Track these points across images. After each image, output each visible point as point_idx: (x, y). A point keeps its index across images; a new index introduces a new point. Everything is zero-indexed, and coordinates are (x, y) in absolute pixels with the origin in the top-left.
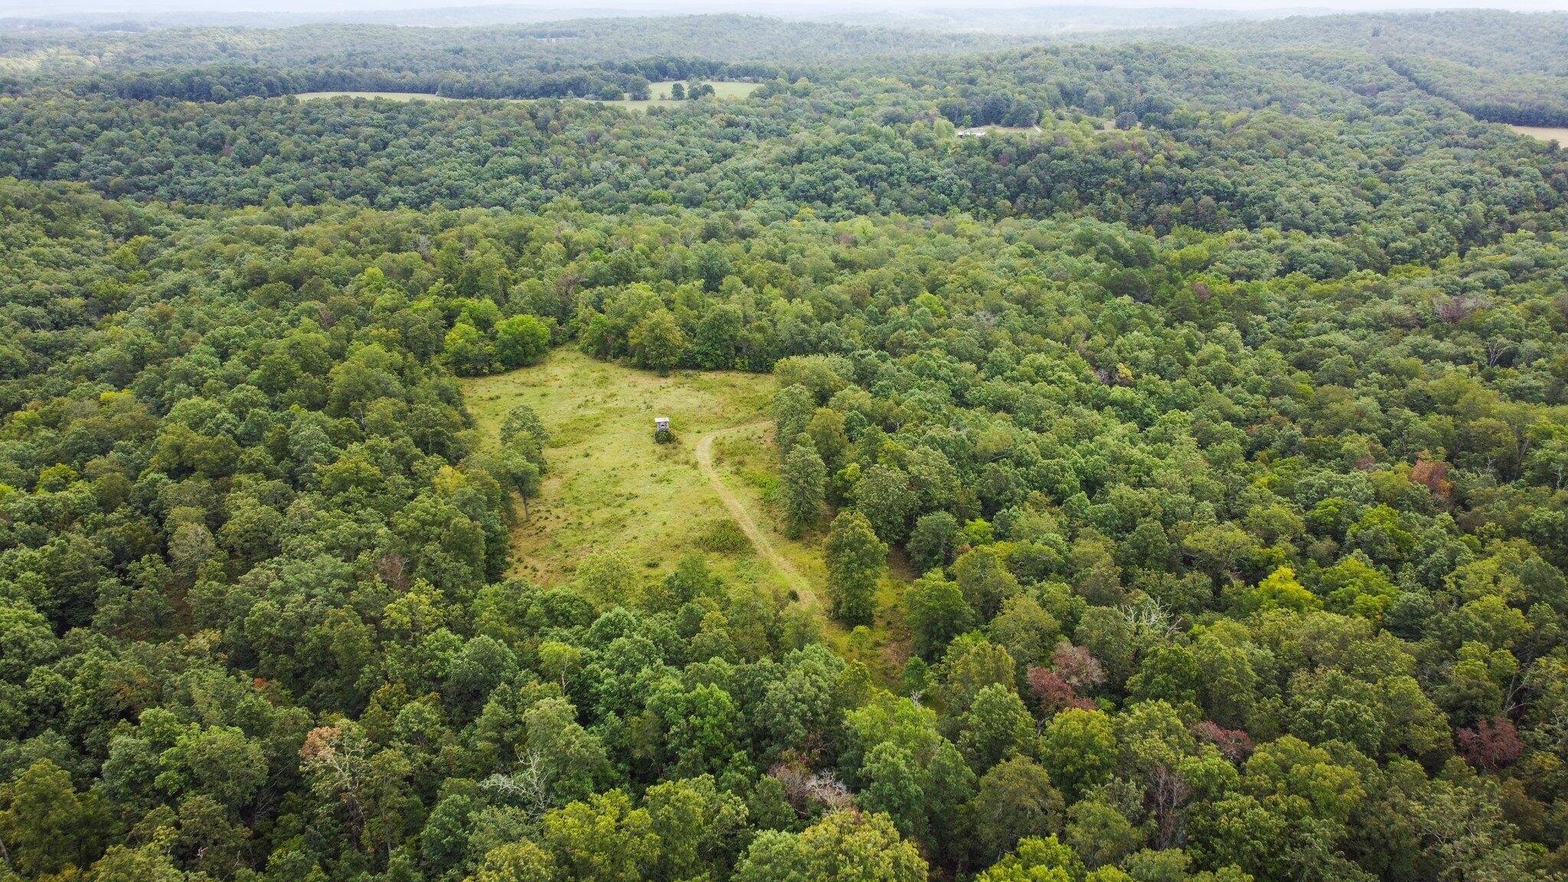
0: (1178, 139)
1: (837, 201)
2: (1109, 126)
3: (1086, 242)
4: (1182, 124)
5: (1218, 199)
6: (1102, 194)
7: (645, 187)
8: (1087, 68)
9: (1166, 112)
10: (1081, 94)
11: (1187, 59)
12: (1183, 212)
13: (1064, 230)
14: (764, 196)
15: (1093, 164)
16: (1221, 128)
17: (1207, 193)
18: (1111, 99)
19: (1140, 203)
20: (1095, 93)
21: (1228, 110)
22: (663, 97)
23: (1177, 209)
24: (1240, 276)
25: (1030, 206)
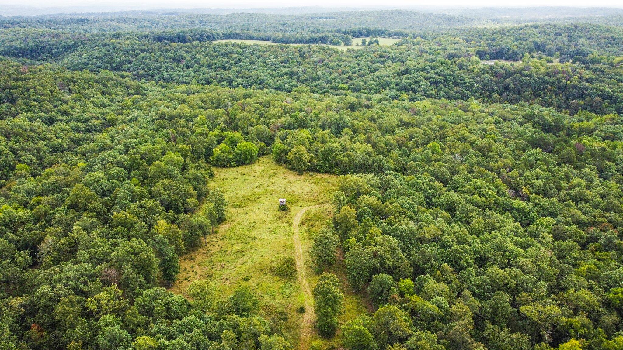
0: (587, 69)
1: (419, 92)
2: (556, 62)
3: (529, 118)
4: (592, 62)
5: (604, 99)
6: (545, 94)
7: (339, 82)
8: (550, 35)
9: (586, 55)
10: (544, 46)
11: (600, 31)
12: (585, 104)
13: (521, 111)
14: (387, 88)
15: (542, 79)
16: (612, 65)
17: (598, 95)
18: (559, 49)
19: (563, 99)
20: (551, 46)
21: (617, 55)
22: (357, 45)
23: (582, 102)
24: (608, 138)
25: (509, 97)
